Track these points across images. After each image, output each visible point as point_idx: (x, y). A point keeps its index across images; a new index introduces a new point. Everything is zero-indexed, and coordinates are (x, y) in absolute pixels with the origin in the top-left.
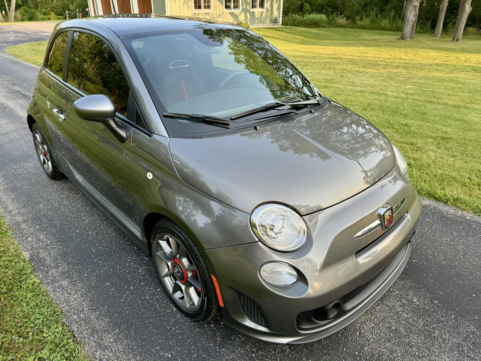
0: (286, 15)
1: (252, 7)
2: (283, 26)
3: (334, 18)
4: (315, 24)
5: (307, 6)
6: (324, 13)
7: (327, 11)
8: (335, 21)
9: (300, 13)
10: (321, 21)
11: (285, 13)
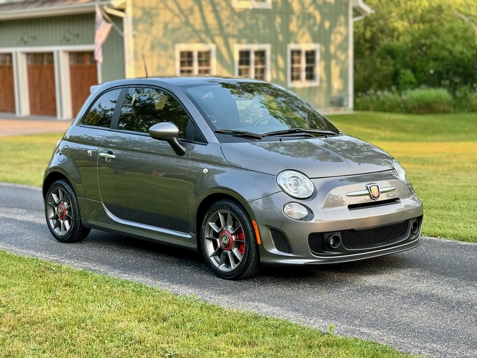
0: (364, 92)
1: (293, 78)
2: (357, 113)
3: (466, 94)
4: (427, 108)
5: (408, 75)
6: (444, 86)
7: (452, 81)
8: (468, 101)
9: (394, 88)
10: (439, 100)
11: (360, 88)
